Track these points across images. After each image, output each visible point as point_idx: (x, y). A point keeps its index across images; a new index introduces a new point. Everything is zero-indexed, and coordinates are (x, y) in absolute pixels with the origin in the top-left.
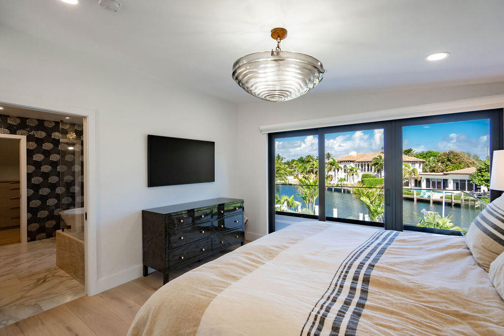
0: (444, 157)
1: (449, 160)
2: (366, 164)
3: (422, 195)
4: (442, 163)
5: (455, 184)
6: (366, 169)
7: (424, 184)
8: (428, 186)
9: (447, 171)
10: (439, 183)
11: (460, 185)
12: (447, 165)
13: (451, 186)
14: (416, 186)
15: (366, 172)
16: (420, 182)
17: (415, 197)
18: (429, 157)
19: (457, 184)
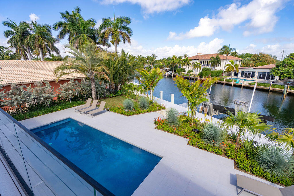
0: (256, 57)
1: (258, 59)
2: (206, 61)
3: (237, 81)
4: (253, 61)
5: (259, 75)
6: (206, 65)
7: (240, 75)
8: (242, 76)
9: (256, 67)
10: (249, 74)
11: (262, 76)
12: (256, 63)
13: (256, 76)
14: (235, 76)
15: (206, 67)
16: (237, 74)
17: (233, 83)
18: (246, 57)
19: (260, 75)
